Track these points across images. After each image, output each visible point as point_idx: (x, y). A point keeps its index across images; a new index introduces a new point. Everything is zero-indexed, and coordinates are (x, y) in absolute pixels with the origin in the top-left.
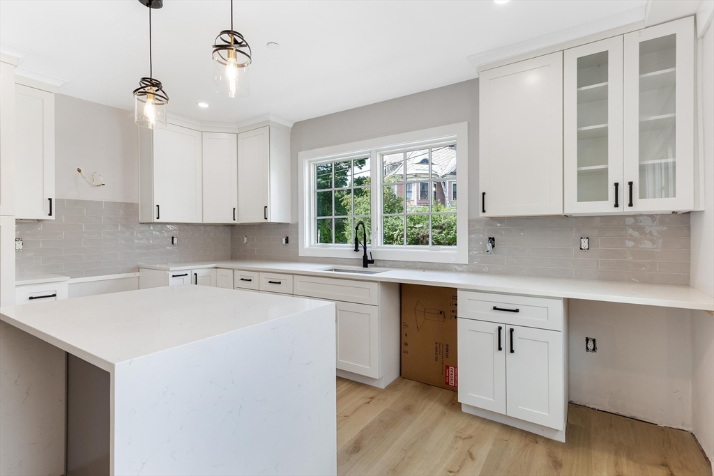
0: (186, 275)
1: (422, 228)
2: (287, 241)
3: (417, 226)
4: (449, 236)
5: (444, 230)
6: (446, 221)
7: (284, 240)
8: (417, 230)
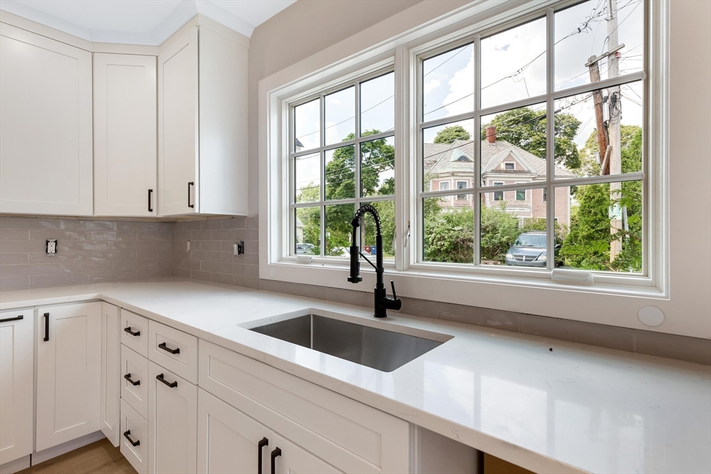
0: (21, 318)
1: (462, 230)
2: (241, 249)
3: (456, 228)
4: (493, 240)
5: (488, 232)
6: (491, 222)
7: (236, 246)
8: (456, 233)
